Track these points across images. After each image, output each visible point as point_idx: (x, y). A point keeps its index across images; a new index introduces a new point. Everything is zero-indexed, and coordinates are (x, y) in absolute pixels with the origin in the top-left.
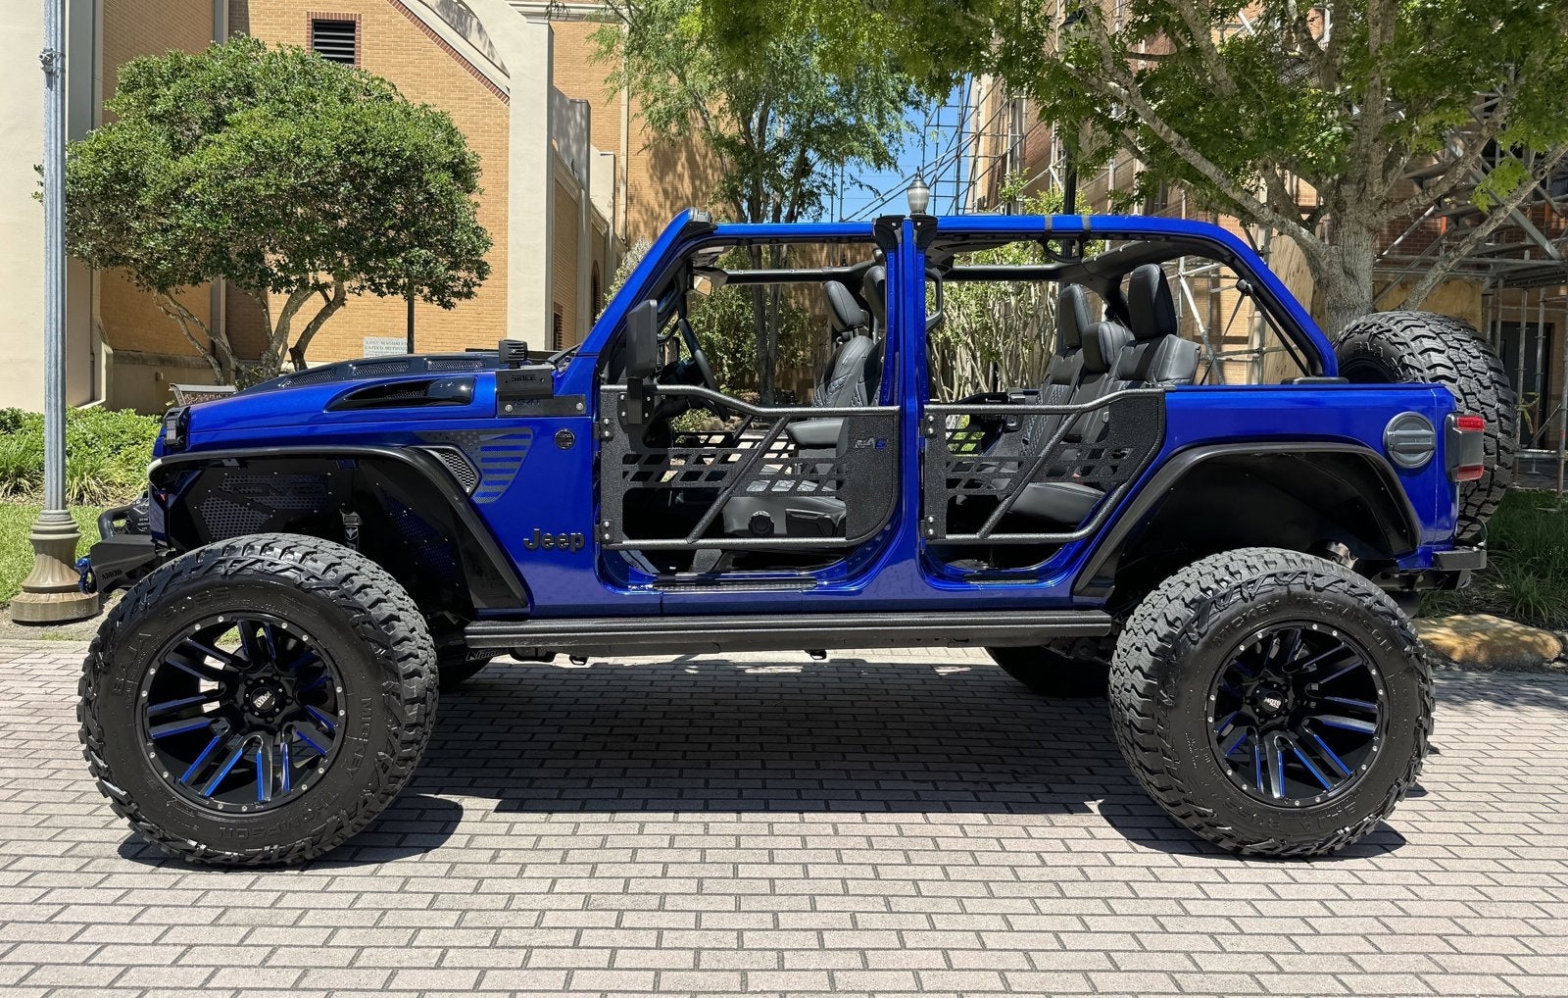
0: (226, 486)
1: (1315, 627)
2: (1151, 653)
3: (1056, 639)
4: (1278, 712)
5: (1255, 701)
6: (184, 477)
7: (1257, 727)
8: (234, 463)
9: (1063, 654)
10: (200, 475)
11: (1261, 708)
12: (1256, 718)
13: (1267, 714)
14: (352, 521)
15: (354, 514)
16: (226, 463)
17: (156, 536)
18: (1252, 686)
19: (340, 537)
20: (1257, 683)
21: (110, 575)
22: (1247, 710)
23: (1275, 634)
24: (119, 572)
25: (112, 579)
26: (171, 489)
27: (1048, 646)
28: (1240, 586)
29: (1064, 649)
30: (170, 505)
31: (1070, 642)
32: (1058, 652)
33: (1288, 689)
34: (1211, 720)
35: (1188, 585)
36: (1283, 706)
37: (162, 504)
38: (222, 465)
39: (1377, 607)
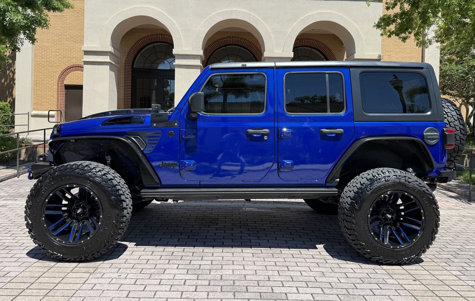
0: (71, 148)
1: (406, 194)
2: (354, 192)
3: (321, 197)
4: (390, 219)
5: (384, 215)
6: (59, 145)
7: (383, 223)
8: (73, 141)
9: (324, 201)
10: (64, 144)
11: (385, 217)
12: (383, 220)
13: (386, 219)
14: (109, 159)
15: (109, 156)
16: (71, 141)
17: (51, 162)
18: (383, 210)
19: (105, 163)
20: (385, 209)
21: (37, 174)
22: (380, 217)
23: (393, 193)
24: (39, 173)
25: (37, 175)
26: (55, 149)
27: (319, 199)
28: (385, 177)
29: (324, 200)
30: (54, 153)
31: (326, 197)
32: (322, 201)
33: (394, 213)
34: (369, 216)
35: (369, 175)
36: (392, 218)
37: (52, 153)
38: (70, 141)
39: (427, 192)
